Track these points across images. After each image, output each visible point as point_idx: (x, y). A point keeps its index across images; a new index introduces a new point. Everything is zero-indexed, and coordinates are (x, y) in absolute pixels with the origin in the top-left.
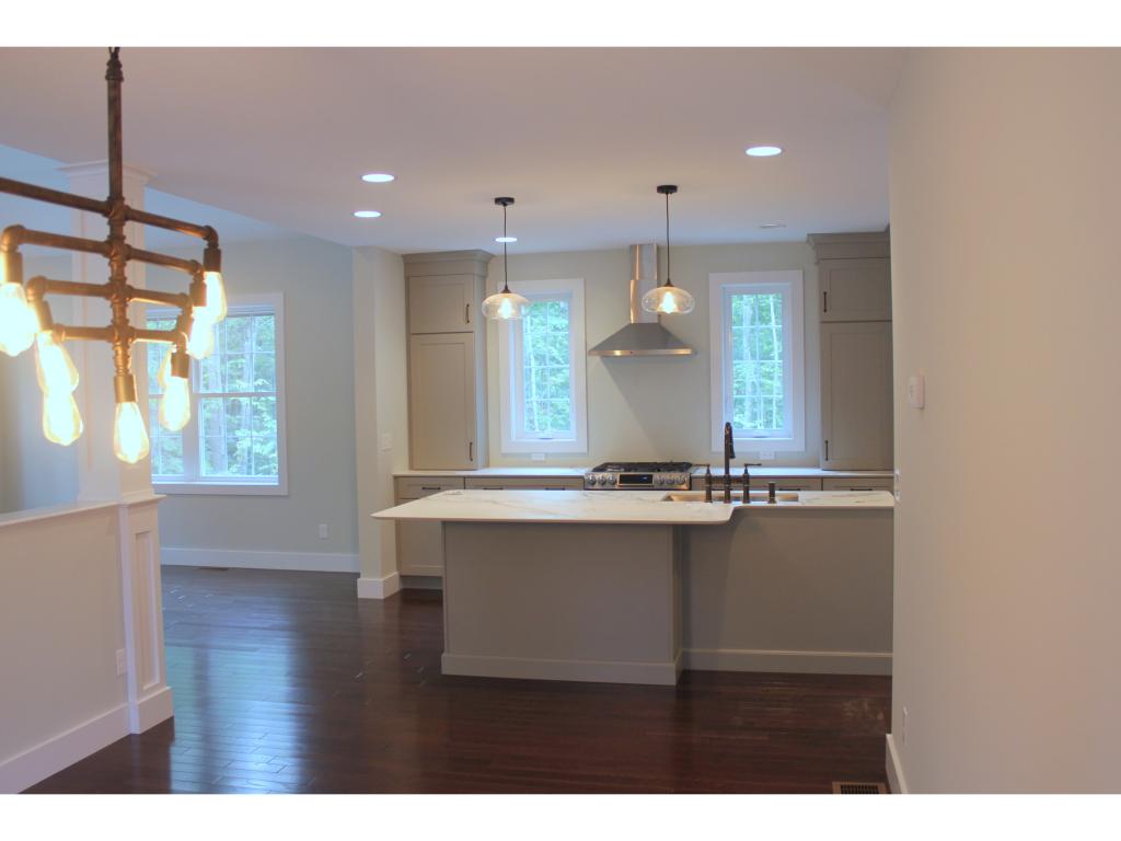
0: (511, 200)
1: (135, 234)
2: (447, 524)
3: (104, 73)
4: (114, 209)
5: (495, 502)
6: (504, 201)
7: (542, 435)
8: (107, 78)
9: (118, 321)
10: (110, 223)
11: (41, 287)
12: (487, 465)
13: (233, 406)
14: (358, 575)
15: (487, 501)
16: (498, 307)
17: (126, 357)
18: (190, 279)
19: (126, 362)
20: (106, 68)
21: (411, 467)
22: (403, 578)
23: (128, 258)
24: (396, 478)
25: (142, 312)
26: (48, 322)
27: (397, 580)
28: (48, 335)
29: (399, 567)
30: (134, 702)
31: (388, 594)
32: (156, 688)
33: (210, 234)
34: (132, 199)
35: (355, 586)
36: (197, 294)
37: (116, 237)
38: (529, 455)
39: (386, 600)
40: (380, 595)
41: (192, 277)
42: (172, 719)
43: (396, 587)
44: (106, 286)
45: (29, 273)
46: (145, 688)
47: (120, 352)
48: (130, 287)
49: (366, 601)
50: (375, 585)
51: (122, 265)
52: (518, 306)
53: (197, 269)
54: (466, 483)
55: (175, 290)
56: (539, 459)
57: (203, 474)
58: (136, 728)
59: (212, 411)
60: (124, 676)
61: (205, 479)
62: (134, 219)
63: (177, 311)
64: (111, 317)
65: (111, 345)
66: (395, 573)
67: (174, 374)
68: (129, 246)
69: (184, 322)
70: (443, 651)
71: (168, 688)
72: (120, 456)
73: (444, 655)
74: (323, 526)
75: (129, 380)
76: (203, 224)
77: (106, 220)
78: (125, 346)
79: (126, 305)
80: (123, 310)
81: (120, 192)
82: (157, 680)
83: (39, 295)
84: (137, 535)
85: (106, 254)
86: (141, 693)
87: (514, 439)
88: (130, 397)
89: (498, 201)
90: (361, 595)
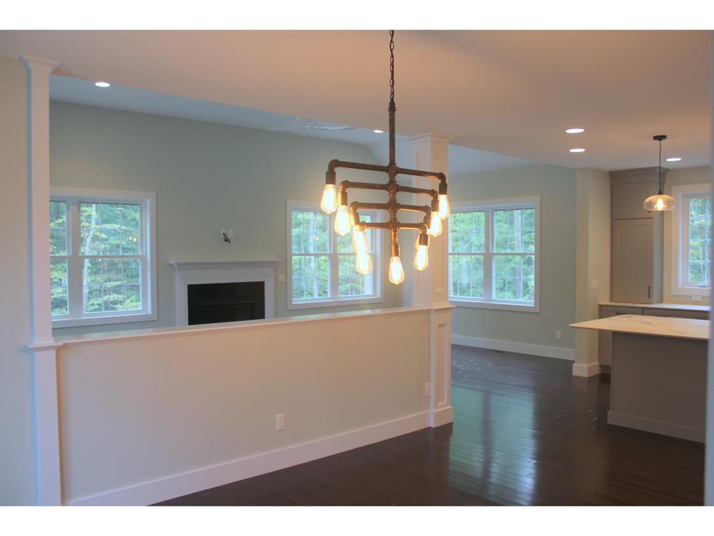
0: (664, 137)
1: (401, 179)
2: (616, 334)
3: (388, 109)
4: (392, 169)
5: (649, 323)
6: (660, 138)
7: (700, 284)
8: (389, 110)
9: (392, 220)
10: (390, 175)
11: (356, 206)
12: (661, 301)
13: (528, 260)
14: (573, 362)
15: (645, 322)
16: (655, 203)
17: (395, 236)
18: (431, 198)
19: (395, 238)
20: (388, 106)
21: (611, 300)
22: (602, 366)
23: (398, 191)
24: (600, 306)
25: (404, 215)
26: (357, 222)
27: (598, 367)
28: (357, 227)
29: (599, 359)
30: (433, 411)
31: (591, 375)
32: (444, 406)
33: (441, 176)
34: (400, 164)
35: (571, 368)
36: (435, 206)
37: (392, 182)
38: (691, 297)
39: (589, 378)
40: (585, 374)
41: (432, 197)
42: (452, 423)
43: (597, 371)
44: (388, 204)
45: (350, 201)
46: (440, 404)
47: (393, 234)
48: (398, 204)
49: (577, 377)
50: (583, 369)
51: (394, 194)
52: (668, 203)
53: (434, 194)
54: (643, 312)
55: (422, 204)
56: (697, 299)
57: (494, 298)
58: (433, 424)
59: (515, 263)
60: (429, 397)
61: (494, 301)
62: (401, 173)
63: (423, 214)
64: (389, 218)
65: (389, 231)
66: (597, 363)
67: (420, 244)
68: (398, 185)
69: (427, 220)
70: (609, 409)
71: (451, 407)
72: (391, 281)
73: (609, 412)
74: (558, 332)
75: (396, 247)
76: (438, 172)
77: (388, 174)
78: (395, 231)
79: (396, 212)
80: (395, 215)
81: (394, 162)
82: (446, 402)
83: (355, 210)
84: (439, 325)
85: (387, 190)
86: (436, 407)
87: (680, 285)
88: (397, 254)
89: (656, 138)
90: (574, 373)
